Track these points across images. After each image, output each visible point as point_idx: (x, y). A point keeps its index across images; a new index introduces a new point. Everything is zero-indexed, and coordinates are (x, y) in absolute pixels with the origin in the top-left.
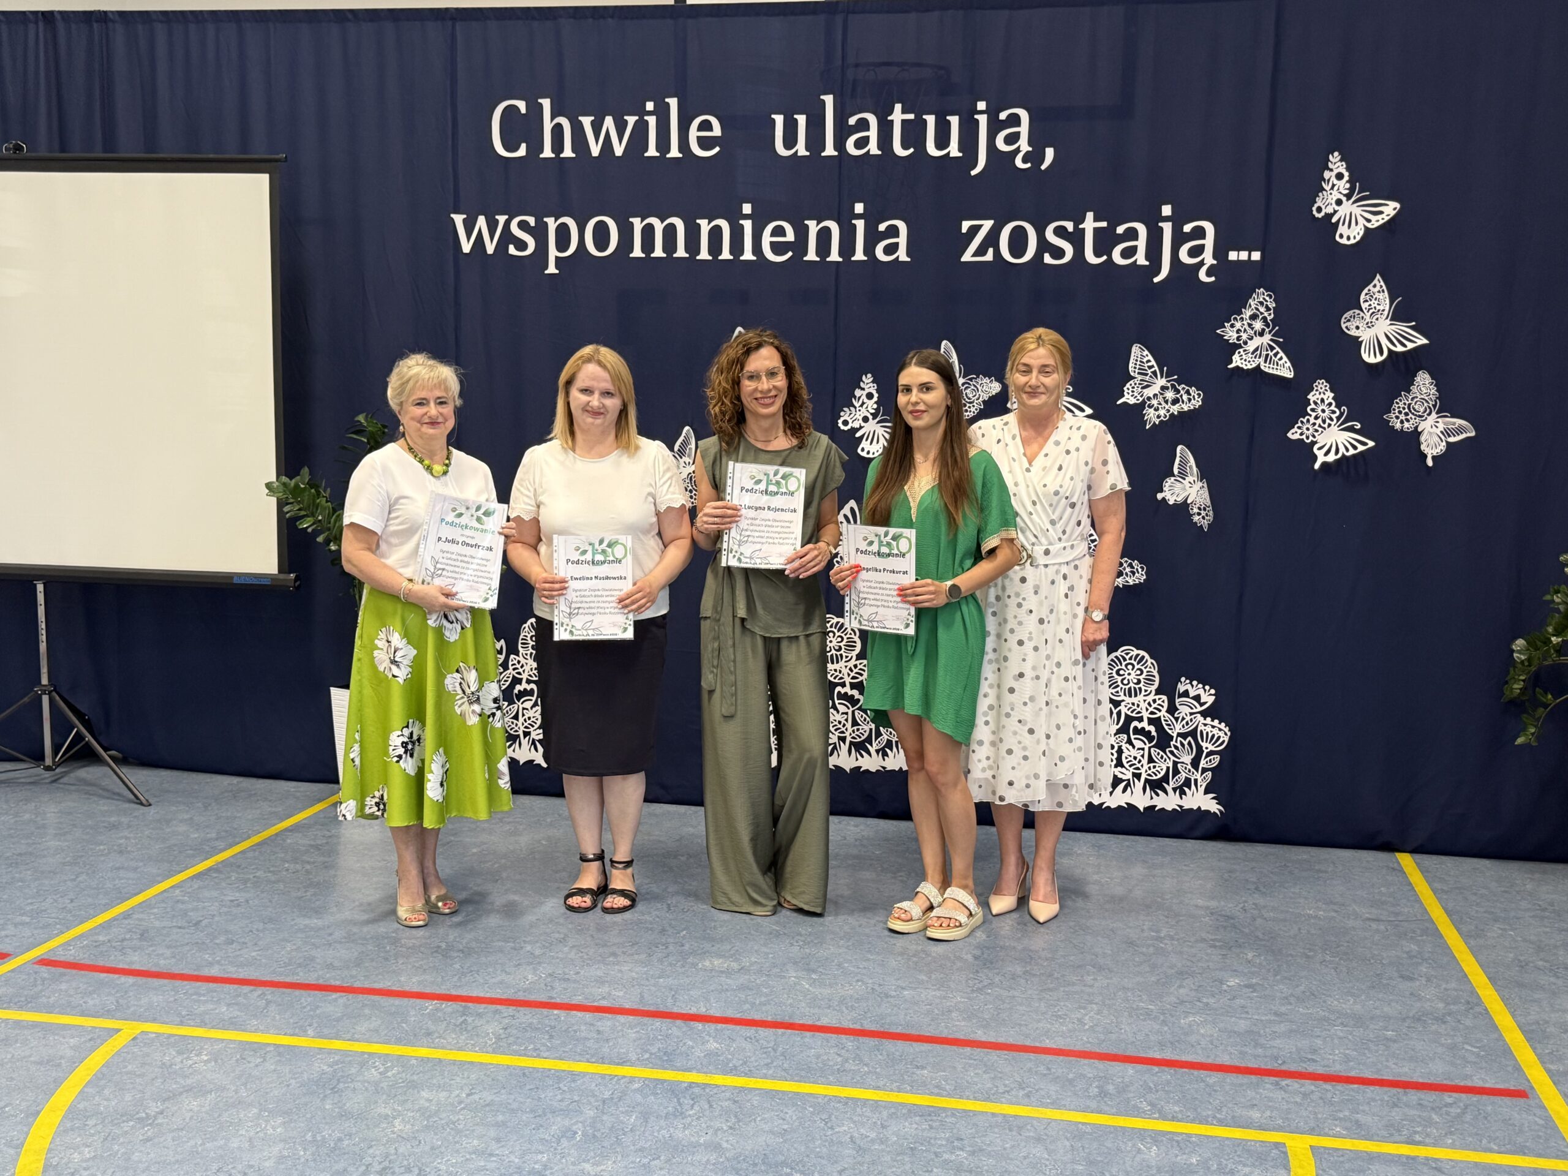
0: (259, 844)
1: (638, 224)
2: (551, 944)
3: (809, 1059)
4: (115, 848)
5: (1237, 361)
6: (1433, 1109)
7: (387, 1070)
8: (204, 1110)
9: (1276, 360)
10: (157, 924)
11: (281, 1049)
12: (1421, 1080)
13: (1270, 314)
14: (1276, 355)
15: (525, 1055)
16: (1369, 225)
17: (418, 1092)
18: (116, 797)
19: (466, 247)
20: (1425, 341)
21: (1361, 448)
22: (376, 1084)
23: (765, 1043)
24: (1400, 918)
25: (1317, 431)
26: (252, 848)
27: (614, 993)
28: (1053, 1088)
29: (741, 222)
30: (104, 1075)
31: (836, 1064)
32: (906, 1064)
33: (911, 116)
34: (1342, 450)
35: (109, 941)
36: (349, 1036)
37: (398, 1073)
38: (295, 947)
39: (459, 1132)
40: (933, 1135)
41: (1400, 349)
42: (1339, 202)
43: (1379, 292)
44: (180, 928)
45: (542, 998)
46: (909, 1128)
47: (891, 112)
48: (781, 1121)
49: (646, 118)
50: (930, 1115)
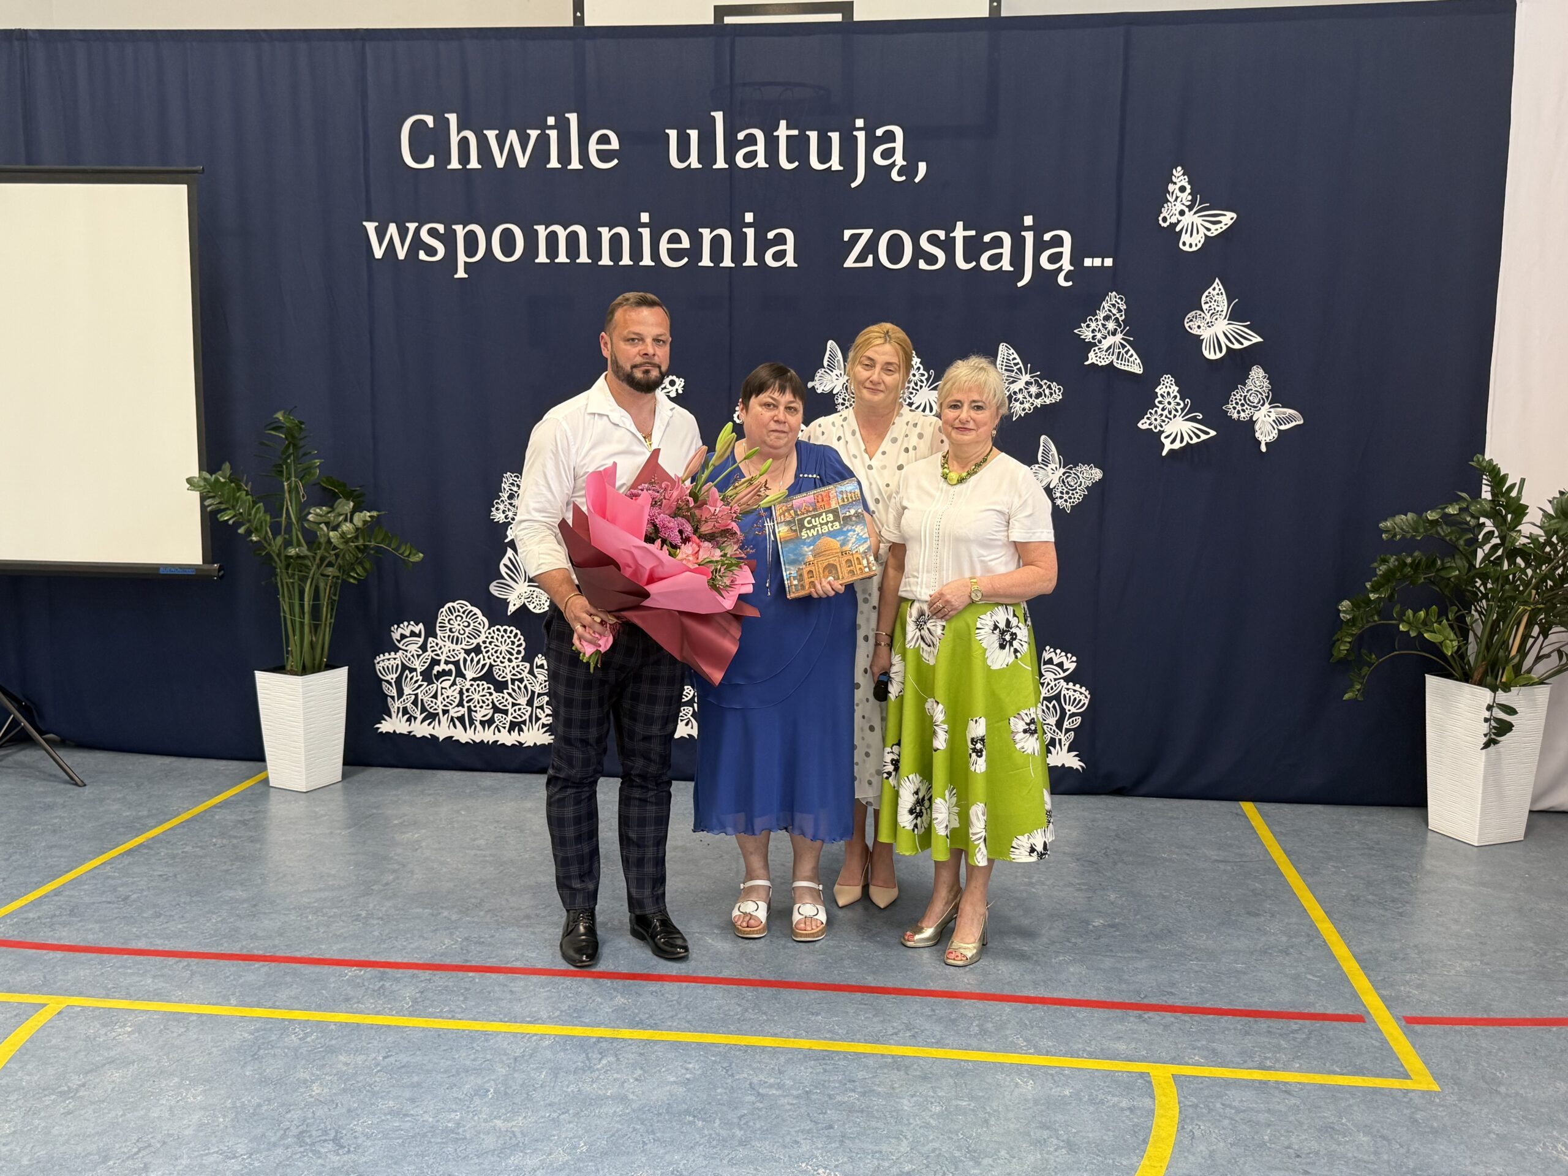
0: (186, 821)
1: (542, 231)
2: (468, 909)
3: (711, 1011)
4: (49, 827)
5: (1092, 358)
6: (1281, 1035)
7: (306, 1035)
8: (125, 1080)
9: (1127, 357)
10: (87, 900)
11: (204, 1018)
12: (1269, 1009)
13: (1121, 316)
14: (1127, 352)
15: (441, 1017)
16: (1209, 234)
17: (337, 1056)
18: (52, 779)
19: (378, 253)
20: (1259, 339)
21: (1204, 437)
22: (296, 1050)
23: (670, 996)
24: (1245, 859)
25: (1164, 421)
26: (182, 825)
27: (526, 954)
28: (938, 1028)
29: (640, 230)
30: (27, 1050)
31: (737, 1014)
32: (802, 1011)
33: (795, 132)
34: (1186, 438)
35: (39, 918)
36: (270, 1004)
37: (317, 1038)
38: (219, 919)
39: (374, 1094)
40: (827, 1078)
41: (1237, 346)
42: (1182, 213)
43: (1218, 294)
44: (109, 903)
45: (458, 961)
46: (805, 1073)
47: (777, 129)
48: (683, 1071)
49: (547, 132)
50: (824, 1059)
